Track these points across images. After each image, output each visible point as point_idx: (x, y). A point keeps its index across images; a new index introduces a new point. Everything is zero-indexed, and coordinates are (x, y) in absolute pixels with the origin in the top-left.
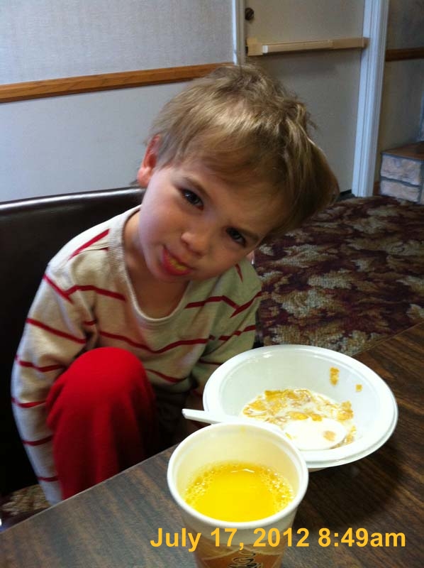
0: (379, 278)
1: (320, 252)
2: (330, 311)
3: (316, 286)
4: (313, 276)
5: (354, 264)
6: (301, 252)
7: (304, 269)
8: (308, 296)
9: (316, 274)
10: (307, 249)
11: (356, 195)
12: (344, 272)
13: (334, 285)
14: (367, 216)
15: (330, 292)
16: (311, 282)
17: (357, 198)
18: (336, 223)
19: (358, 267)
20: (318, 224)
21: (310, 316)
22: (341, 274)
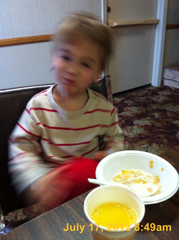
0: (163, 121)
1: (138, 110)
2: (143, 135)
3: (137, 124)
4: (136, 120)
5: (153, 115)
6: (130, 109)
7: (132, 117)
8: (133, 128)
9: (137, 119)
10: (133, 108)
11: (153, 86)
12: (148, 118)
13: (145, 124)
14: (158, 95)
15: (143, 127)
16: (135, 122)
17: (154, 87)
18: (145, 98)
19: (155, 116)
20: (137, 98)
21: (135, 137)
22: (147, 119)
